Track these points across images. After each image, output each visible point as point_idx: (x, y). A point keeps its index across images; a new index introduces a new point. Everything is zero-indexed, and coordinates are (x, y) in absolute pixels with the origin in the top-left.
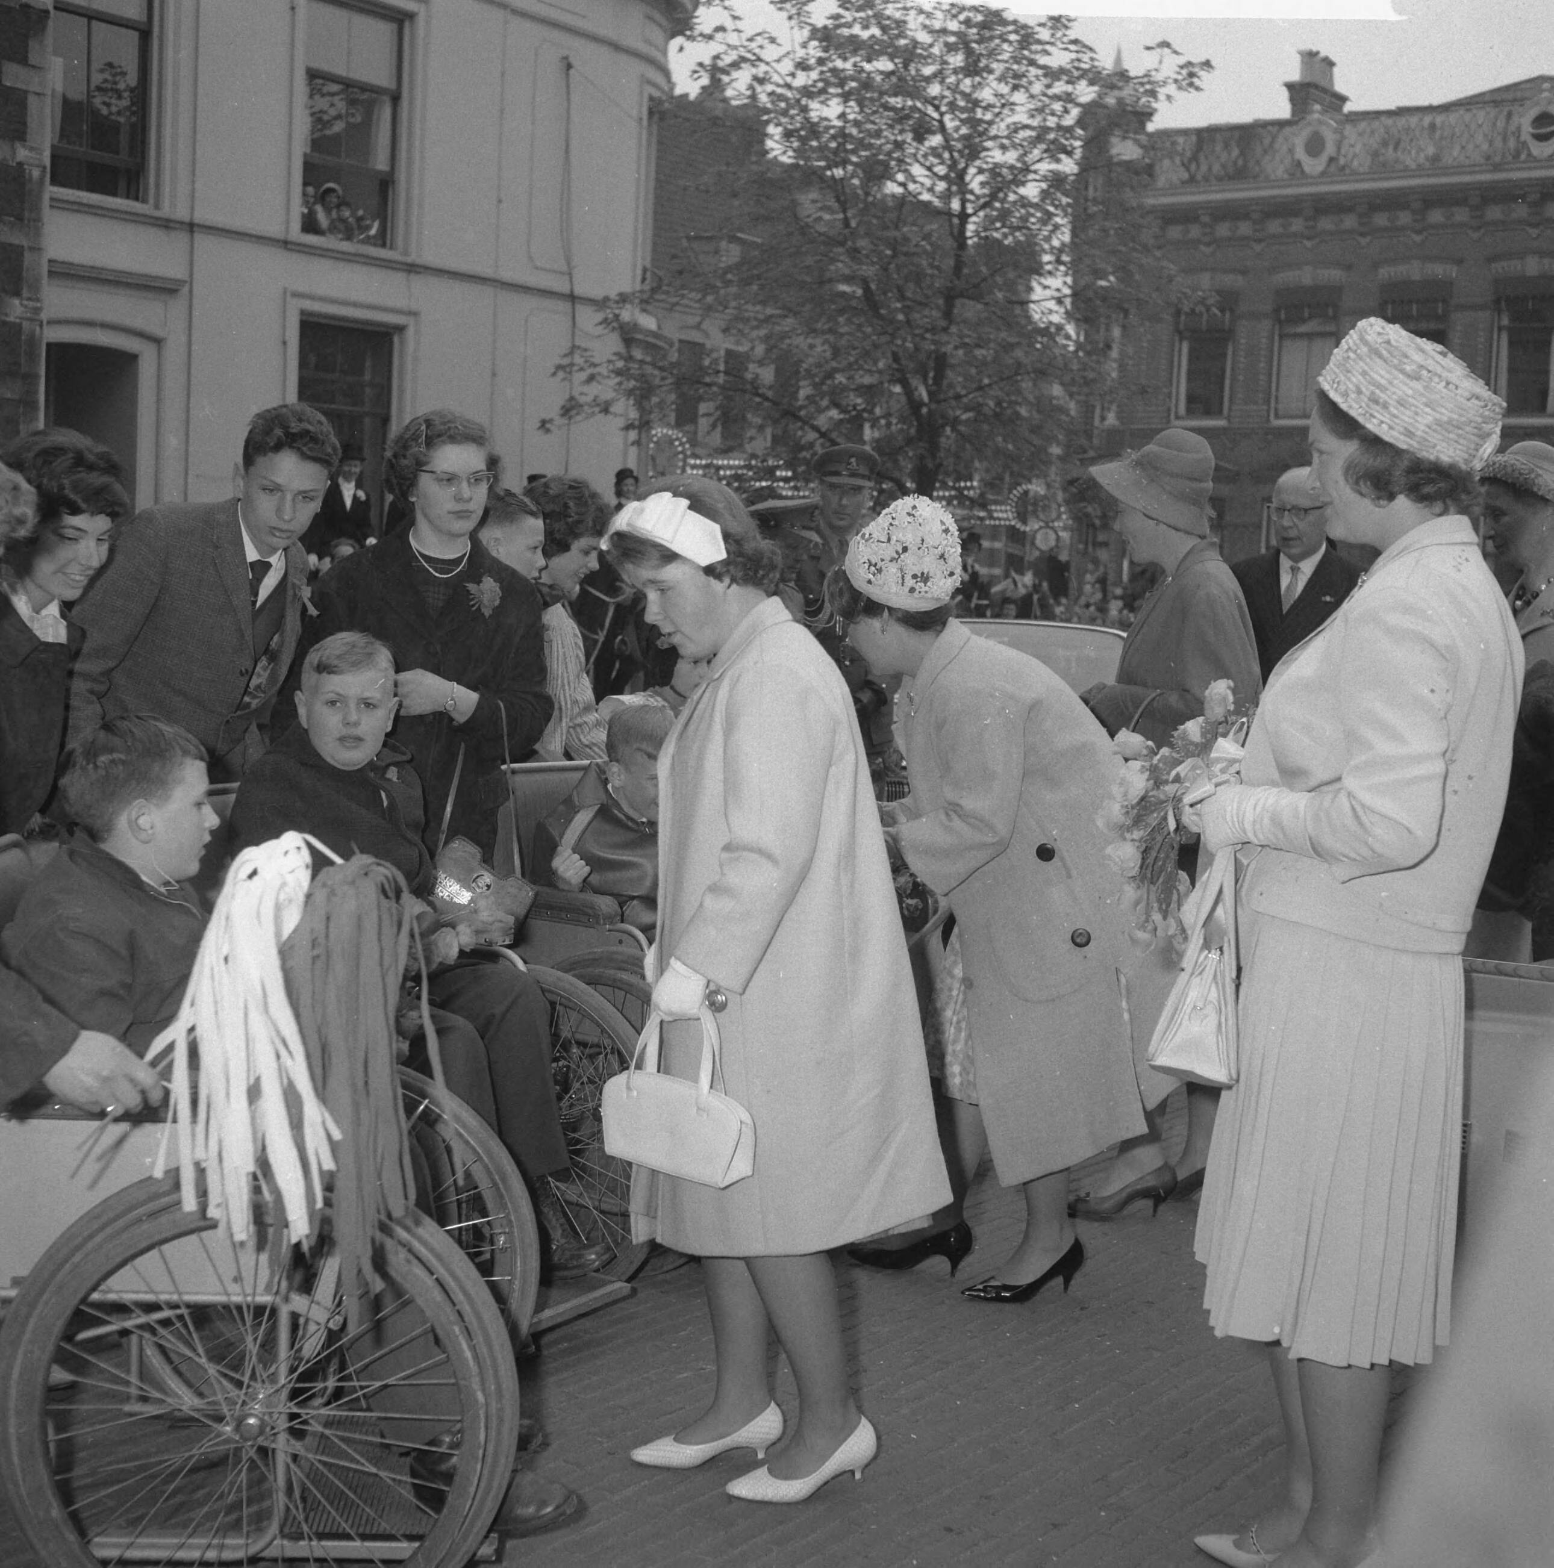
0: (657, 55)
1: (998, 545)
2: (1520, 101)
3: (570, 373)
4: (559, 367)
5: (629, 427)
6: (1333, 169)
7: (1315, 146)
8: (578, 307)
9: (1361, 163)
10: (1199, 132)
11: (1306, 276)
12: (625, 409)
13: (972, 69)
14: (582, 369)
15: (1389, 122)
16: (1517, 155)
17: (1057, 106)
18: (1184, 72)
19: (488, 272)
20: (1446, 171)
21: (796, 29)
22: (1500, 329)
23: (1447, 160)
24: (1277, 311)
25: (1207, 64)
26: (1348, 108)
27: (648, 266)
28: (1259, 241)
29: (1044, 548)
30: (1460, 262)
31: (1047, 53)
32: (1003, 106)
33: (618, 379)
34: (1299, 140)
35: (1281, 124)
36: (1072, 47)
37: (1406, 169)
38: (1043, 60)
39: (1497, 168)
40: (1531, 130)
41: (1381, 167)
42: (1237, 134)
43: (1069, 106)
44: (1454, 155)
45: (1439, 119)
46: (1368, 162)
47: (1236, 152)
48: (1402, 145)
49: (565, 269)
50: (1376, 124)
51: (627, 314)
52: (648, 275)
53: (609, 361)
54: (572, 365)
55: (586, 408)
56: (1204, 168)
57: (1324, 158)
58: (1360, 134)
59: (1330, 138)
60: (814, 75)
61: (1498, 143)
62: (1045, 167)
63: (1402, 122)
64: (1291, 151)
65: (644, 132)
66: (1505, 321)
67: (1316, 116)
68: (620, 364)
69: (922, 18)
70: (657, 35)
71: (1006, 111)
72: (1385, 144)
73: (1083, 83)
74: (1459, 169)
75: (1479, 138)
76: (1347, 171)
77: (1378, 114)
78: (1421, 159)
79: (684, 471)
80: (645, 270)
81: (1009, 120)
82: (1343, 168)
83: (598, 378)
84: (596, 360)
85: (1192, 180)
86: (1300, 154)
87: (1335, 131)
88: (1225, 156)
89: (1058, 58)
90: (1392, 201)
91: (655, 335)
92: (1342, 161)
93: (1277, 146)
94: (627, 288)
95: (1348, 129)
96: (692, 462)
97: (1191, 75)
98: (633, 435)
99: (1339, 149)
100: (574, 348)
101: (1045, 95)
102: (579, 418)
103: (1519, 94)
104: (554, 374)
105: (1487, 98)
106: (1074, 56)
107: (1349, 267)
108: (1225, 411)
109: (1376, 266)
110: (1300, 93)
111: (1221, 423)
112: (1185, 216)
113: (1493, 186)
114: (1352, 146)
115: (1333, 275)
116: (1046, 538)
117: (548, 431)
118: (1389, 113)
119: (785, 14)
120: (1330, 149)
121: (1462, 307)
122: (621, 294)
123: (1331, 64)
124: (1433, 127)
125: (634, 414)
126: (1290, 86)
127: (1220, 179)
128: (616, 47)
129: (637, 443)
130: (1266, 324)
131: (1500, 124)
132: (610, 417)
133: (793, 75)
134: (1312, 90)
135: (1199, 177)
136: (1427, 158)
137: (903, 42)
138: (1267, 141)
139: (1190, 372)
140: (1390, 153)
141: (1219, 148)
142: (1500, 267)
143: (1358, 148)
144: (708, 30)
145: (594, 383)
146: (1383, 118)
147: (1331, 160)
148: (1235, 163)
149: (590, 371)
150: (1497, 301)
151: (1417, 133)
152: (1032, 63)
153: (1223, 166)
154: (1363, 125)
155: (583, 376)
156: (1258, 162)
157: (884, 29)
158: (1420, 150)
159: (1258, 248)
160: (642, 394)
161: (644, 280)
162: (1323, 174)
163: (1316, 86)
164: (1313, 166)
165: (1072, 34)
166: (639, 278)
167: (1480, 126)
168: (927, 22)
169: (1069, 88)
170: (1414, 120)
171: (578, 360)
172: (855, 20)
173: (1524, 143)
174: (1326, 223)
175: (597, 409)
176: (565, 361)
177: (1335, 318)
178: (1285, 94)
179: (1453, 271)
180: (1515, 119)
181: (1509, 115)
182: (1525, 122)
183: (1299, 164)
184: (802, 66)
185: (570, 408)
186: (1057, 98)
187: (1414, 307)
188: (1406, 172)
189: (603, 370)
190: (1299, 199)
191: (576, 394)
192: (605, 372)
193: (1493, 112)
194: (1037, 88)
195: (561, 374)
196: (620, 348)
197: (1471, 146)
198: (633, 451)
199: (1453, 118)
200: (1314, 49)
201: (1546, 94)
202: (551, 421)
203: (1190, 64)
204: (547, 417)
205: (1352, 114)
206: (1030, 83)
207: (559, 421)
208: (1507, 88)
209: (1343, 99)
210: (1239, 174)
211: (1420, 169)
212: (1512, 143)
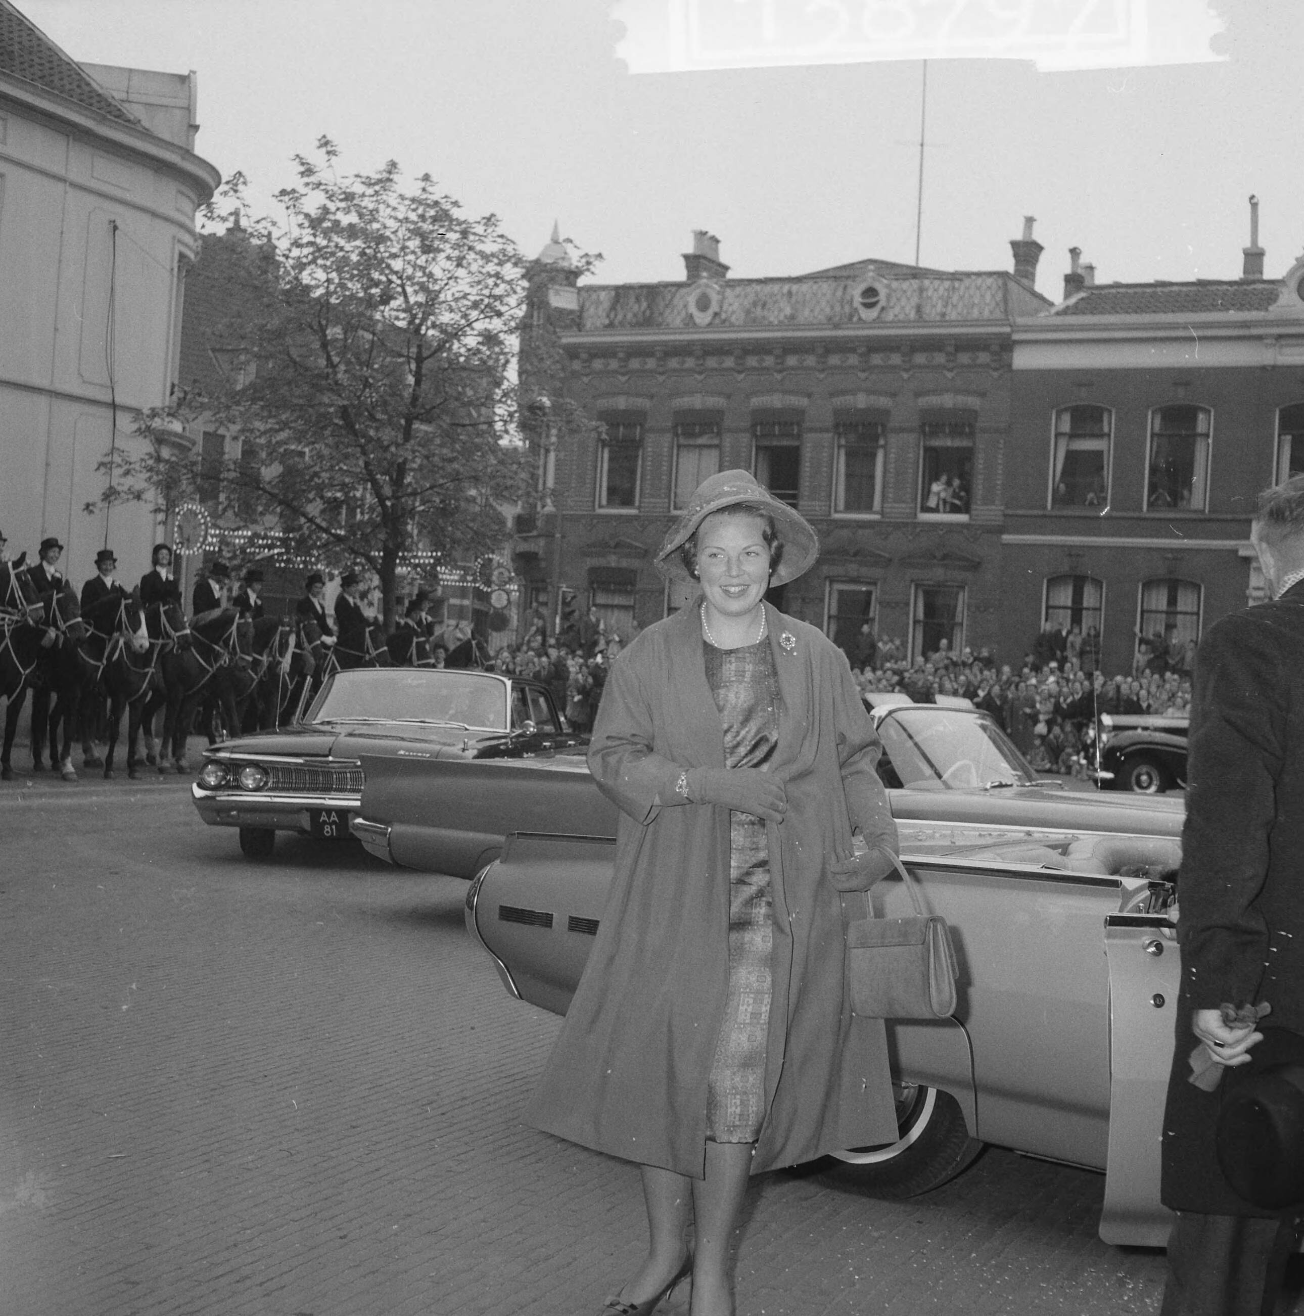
0: (188, 222)
1: (466, 602)
2: (853, 278)
3: (111, 469)
4: (102, 464)
5: (157, 511)
6: (717, 321)
7: (703, 304)
8: (119, 414)
9: (738, 318)
10: (617, 288)
11: (697, 402)
12: (154, 497)
13: (427, 249)
14: (119, 466)
15: (758, 288)
16: (851, 317)
17: (491, 282)
18: (584, 260)
19: (44, 383)
20: (798, 328)
21: (292, 216)
22: (839, 447)
23: (801, 319)
24: (675, 427)
25: (600, 256)
26: (730, 275)
27: (176, 382)
28: (661, 374)
29: (498, 606)
30: (809, 395)
31: (483, 242)
32: (450, 278)
33: (149, 474)
34: (692, 300)
35: (679, 285)
36: (500, 240)
37: (770, 324)
38: (479, 247)
39: (836, 326)
40: (860, 300)
41: (752, 322)
42: (645, 291)
43: (499, 282)
44: (805, 315)
45: (795, 288)
46: (743, 315)
47: (644, 305)
48: (768, 306)
49: (109, 384)
50: (749, 289)
51: (157, 423)
52: (176, 389)
53: (142, 460)
54: (112, 463)
55: (122, 494)
56: (620, 317)
57: (710, 312)
58: (738, 296)
59: (714, 298)
60: (306, 251)
61: (838, 308)
62: (479, 326)
63: (768, 289)
64: (685, 306)
65: (175, 279)
66: (843, 442)
67: (705, 281)
68: (150, 462)
69: (389, 210)
70: (187, 206)
71: (451, 282)
72: (755, 304)
73: (509, 265)
74: (810, 326)
75: (823, 304)
76: (727, 324)
77: (750, 281)
78: (782, 317)
79: (205, 538)
80: (173, 386)
81: (454, 290)
82: (724, 321)
83: (133, 472)
84: (132, 460)
85: (611, 325)
86: (693, 309)
87: (718, 293)
88: (634, 308)
89: (489, 247)
90: (760, 348)
91: (181, 436)
92: (723, 316)
93: (676, 301)
94: (158, 404)
95: (728, 292)
96: (213, 532)
97: (588, 263)
98: (161, 517)
99: (721, 307)
100: (113, 449)
101: (480, 272)
102: (116, 502)
103: (851, 273)
104: (98, 469)
105: (831, 274)
106: (501, 246)
107: (729, 397)
108: (637, 504)
109: (748, 396)
110: (694, 262)
111: (633, 512)
112: (606, 352)
113: (834, 340)
114: (730, 305)
115: (715, 402)
116: (499, 599)
117: (91, 512)
118: (759, 281)
119: (283, 205)
120: (714, 307)
121: (811, 430)
122: (153, 409)
123: (717, 241)
124: (790, 293)
125: (161, 501)
126: (686, 257)
127: (632, 326)
128: (154, 214)
129: (164, 523)
130: (668, 437)
131: (839, 293)
132: (142, 503)
133: (290, 250)
134: (702, 261)
135: (616, 322)
136: (786, 317)
137: (375, 226)
138: (669, 297)
139: (610, 471)
140: (759, 311)
141: (632, 300)
142: (838, 401)
143: (735, 306)
144: (224, 213)
145: (129, 477)
146: (754, 285)
147: (716, 314)
148: (644, 313)
149: (126, 467)
150: (837, 426)
151: (779, 297)
152: (471, 248)
153: (635, 315)
154: (738, 290)
155: (120, 471)
156: (661, 314)
157: (361, 216)
158: (780, 310)
159: (661, 378)
160: (168, 486)
161: (172, 393)
162: (710, 325)
163: (705, 258)
164: (702, 319)
165: (500, 231)
166: (168, 393)
167: (825, 295)
168: (393, 214)
169: (498, 268)
170: (776, 288)
171: (117, 459)
172: (338, 209)
173: (856, 309)
174: (711, 362)
175: (131, 497)
176: (107, 459)
177: (719, 434)
178: (682, 262)
179: (804, 402)
180: (849, 290)
181: (845, 288)
182: (856, 292)
183: (691, 316)
184: (297, 244)
185: (110, 495)
186: (490, 275)
187: (777, 428)
188: (770, 326)
189: (137, 467)
190: (691, 343)
191: (114, 484)
192: (138, 468)
193: (834, 284)
194: (474, 267)
195: (103, 470)
196: (151, 449)
197: (817, 310)
198: (160, 529)
199: (805, 287)
200: (704, 230)
201: (871, 274)
202: (94, 504)
203: (587, 255)
204: (91, 501)
205: (730, 280)
206: (469, 264)
207: (100, 505)
208: (844, 267)
209: (726, 268)
210: (647, 322)
211: (781, 326)
212: (847, 309)
